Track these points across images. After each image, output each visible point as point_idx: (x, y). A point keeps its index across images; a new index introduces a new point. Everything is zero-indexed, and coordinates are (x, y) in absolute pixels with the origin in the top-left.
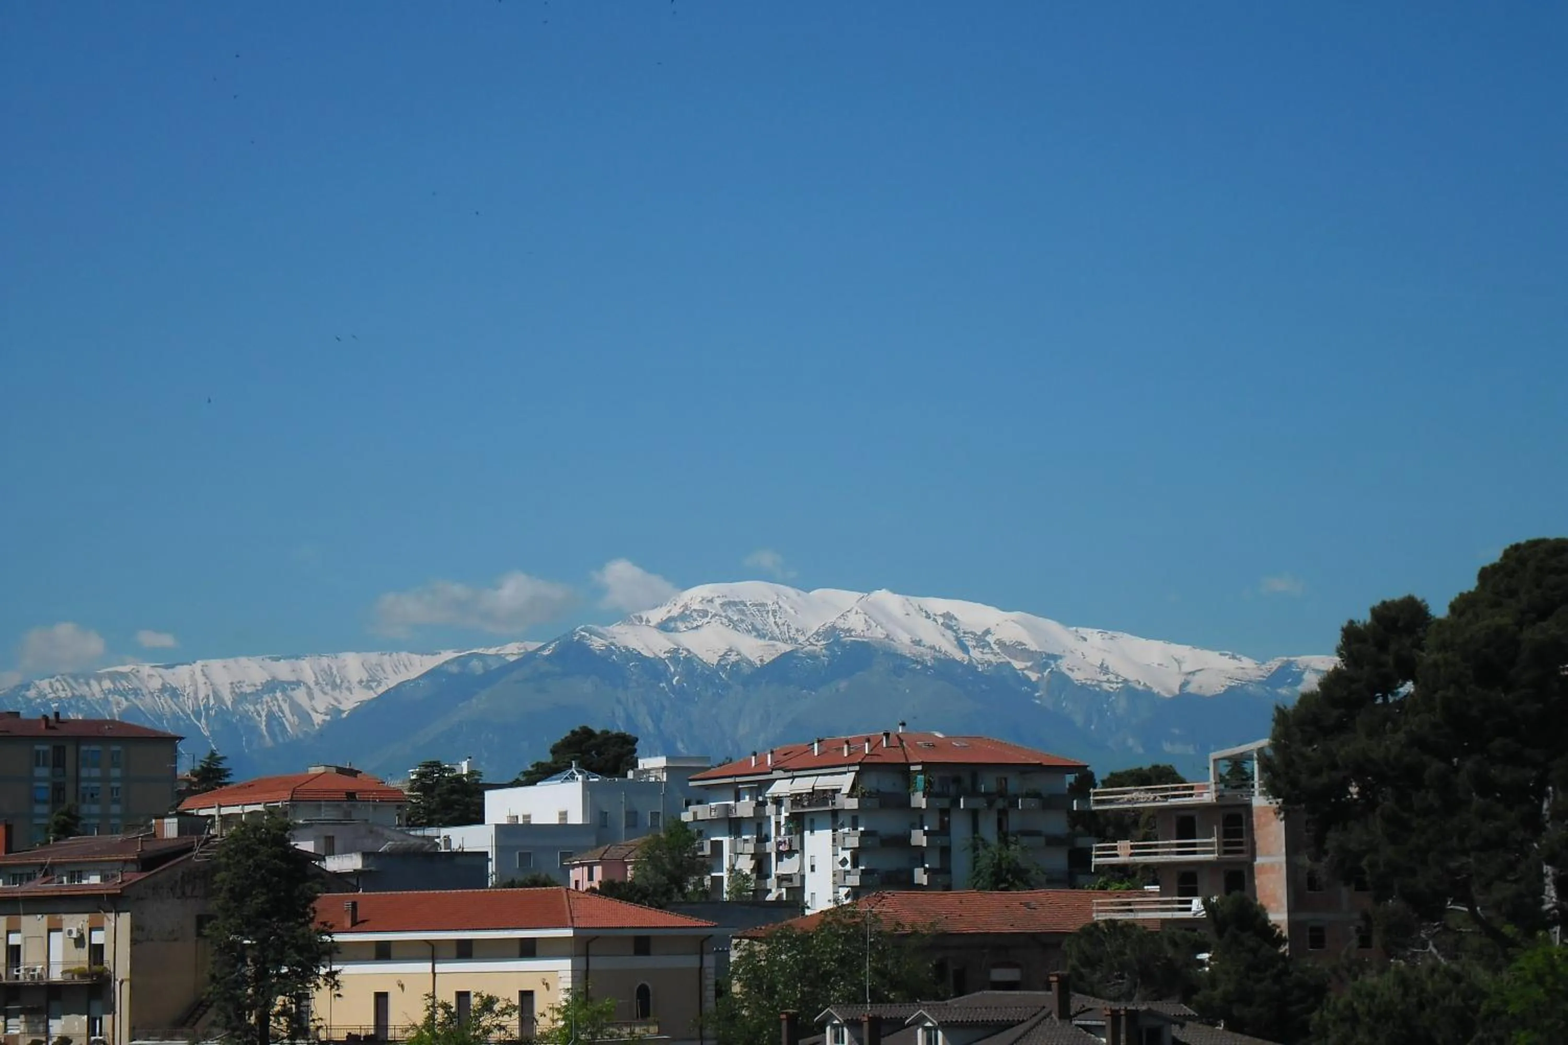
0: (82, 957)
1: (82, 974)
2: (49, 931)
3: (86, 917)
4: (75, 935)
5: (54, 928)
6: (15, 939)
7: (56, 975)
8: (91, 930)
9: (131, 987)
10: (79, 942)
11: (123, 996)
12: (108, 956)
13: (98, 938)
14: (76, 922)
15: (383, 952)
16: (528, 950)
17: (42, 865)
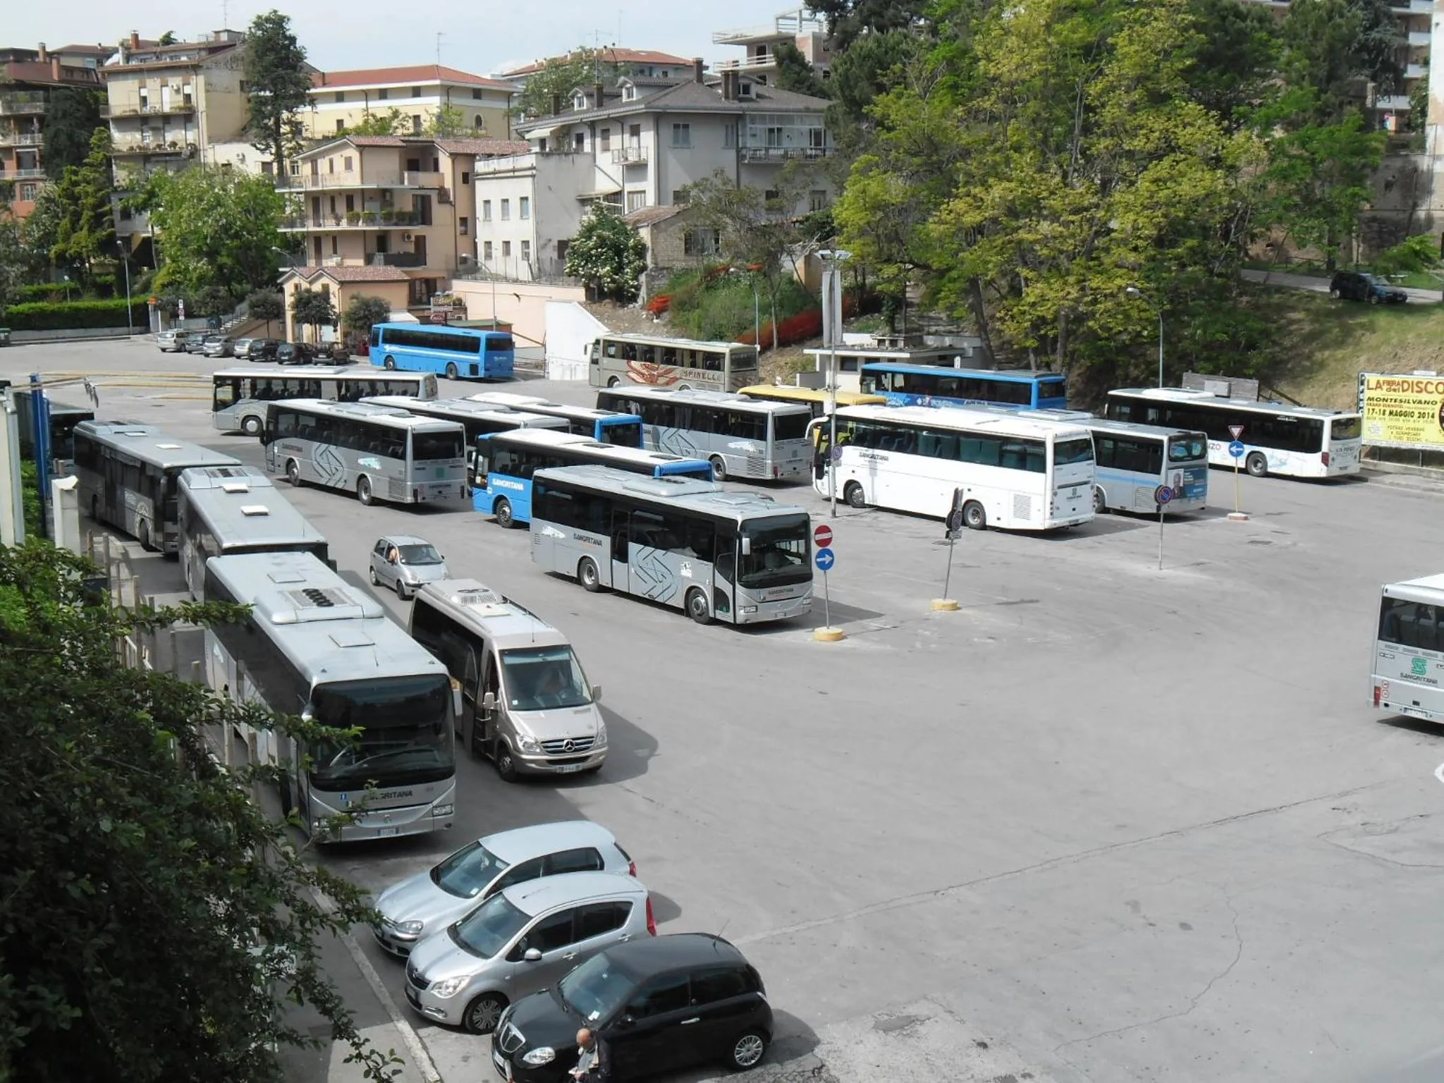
0: (180, 100)
1: (180, 108)
2: (162, 86)
3: (180, 78)
4: (175, 88)
5: (164, 85)
6: (144, 92)
7: (167, 109)
8: (184, 85)
9: (207, 116)
10: (178, 91)
11: (202, 120)
12: (193, 99)
13: (187, 90)
14: (175, 81)
15: (340, 97)
16: (417, 92)
17: (155, 53)
